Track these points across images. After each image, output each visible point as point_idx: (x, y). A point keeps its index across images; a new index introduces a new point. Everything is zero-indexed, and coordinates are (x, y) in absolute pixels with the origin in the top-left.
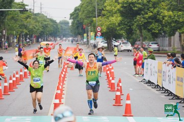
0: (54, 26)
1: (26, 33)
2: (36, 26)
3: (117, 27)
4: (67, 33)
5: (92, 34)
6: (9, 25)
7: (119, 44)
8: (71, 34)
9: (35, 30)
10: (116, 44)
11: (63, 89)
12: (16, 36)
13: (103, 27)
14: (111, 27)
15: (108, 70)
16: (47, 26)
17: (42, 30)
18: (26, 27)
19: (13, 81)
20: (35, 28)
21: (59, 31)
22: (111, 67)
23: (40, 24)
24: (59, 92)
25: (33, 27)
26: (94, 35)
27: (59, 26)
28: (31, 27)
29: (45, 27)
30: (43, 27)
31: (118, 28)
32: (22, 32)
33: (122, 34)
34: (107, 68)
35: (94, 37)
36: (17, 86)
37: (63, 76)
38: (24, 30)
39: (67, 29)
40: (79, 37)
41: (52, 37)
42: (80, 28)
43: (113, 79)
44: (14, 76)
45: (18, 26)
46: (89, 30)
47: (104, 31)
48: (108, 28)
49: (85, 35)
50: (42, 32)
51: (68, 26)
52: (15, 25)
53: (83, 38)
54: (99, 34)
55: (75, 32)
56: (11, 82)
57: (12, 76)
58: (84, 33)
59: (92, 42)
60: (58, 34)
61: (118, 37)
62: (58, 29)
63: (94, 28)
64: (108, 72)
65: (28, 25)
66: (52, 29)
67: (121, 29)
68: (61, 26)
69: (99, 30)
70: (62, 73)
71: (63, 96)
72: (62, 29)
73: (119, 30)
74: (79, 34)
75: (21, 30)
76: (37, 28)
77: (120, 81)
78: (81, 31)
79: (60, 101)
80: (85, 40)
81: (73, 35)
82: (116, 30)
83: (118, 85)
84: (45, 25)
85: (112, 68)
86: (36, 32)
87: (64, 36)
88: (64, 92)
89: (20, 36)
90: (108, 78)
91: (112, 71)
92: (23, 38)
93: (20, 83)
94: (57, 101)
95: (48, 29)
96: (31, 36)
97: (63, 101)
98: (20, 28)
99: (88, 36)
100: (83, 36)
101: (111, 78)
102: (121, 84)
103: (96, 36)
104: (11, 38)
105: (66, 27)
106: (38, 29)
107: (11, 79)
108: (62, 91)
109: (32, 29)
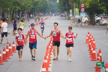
0: (44, 3)
1: (19, 9)
2: (28, 3)
3: (99, 3)
4: (55, 9)
5: (77, 10)
6: (4, 3)
7: (100, 18)
8: (58, 10)
9: (26, 7)
10: (98, 18)
11: (51, 59)
12: (11, 13)
13: (87, 4)
14: (93, 3)
15: (90, 42)
16: (37, 4)
17: (33, 7)
18: (19, 5)
19: (7, 52)
20: (26, 5)
21: (48, 8)
22: (92, 39)
23: (31, 1)
24: (46, 61)
25: (25, 4)
26: (78, 11)
27: (48, 3)
28: (23, 4)
29: (36, 4)
30: (33, 4)
31: (99, 5)
32: (15, 9)
33: (103, 10)
34: (89, 40)
35: (78, 13)
36: (10, 57)
37: (50, 47)
38: (18, 7)
39: (55, 6)
40: (66, 13)
41: (42, 13)
42: (66, 5)
43: (94, 50)
44: (7, 48)
45: (11, 3)
46: (75, 6)
47: (88, 7)
48: (91, 5)
49: (71, 11)
50: (33, 8)
51: (56, 3)
52: (9, 3)
53: (69, 14)
54: (83, 10)
55: (62, 9)
56: (5, 53)
57: (6, 48)
58: (70, 9)
59: (77, 17)
60: (47, 10)
61: (99, 12)
62: (47, 6)
63: (78, 5)
64: (90, 44)
65: (21, 3)
66: (42, 6)
67: (102, 6)
68: (50, 3)
69: (83, 7)
70: (49, 45)
71: (50, 65)
72: (51, 6)
73: (100, 6)
74: (66, 10)
75: (14, 6)
76: (28, 5)
77: (100, 52)
78: (67, 7)
79: (47, 69)
80: (71, 15)
81: (61, 11)
82: (98, 6)
83: (98, 55)
84: (36, 2)
85: (94, 40)
86: (28, 8)
87: (53, 12)
88: (51, 62)
89: (13, 12)
90: (90, 48)
91: (94, 42)
92: (16, 14)
93: (13, 54)
94: (44, 70)
95: (38, 6)
96: (23, 12)
97: (50, 69)
98: (14, 5)
99: (73, 11)
100: (69, 12)
101: (92, 49)
102: (100, 54)
103: (80, 11)
104: (6, 14)
105: (54, 4)
106: (30, 6)
107: (4, 50)
108: (49, 60)
109: (24, 6)
